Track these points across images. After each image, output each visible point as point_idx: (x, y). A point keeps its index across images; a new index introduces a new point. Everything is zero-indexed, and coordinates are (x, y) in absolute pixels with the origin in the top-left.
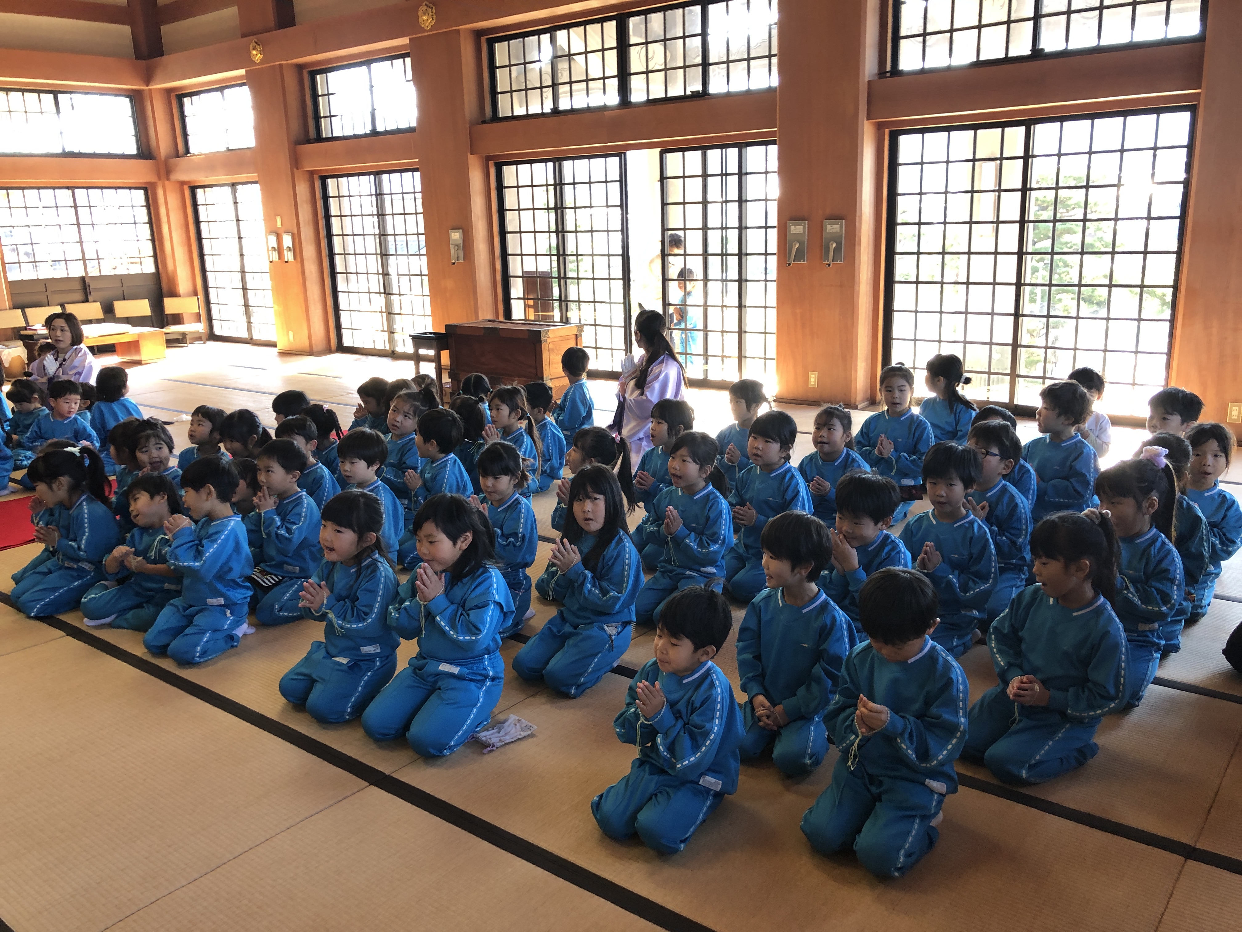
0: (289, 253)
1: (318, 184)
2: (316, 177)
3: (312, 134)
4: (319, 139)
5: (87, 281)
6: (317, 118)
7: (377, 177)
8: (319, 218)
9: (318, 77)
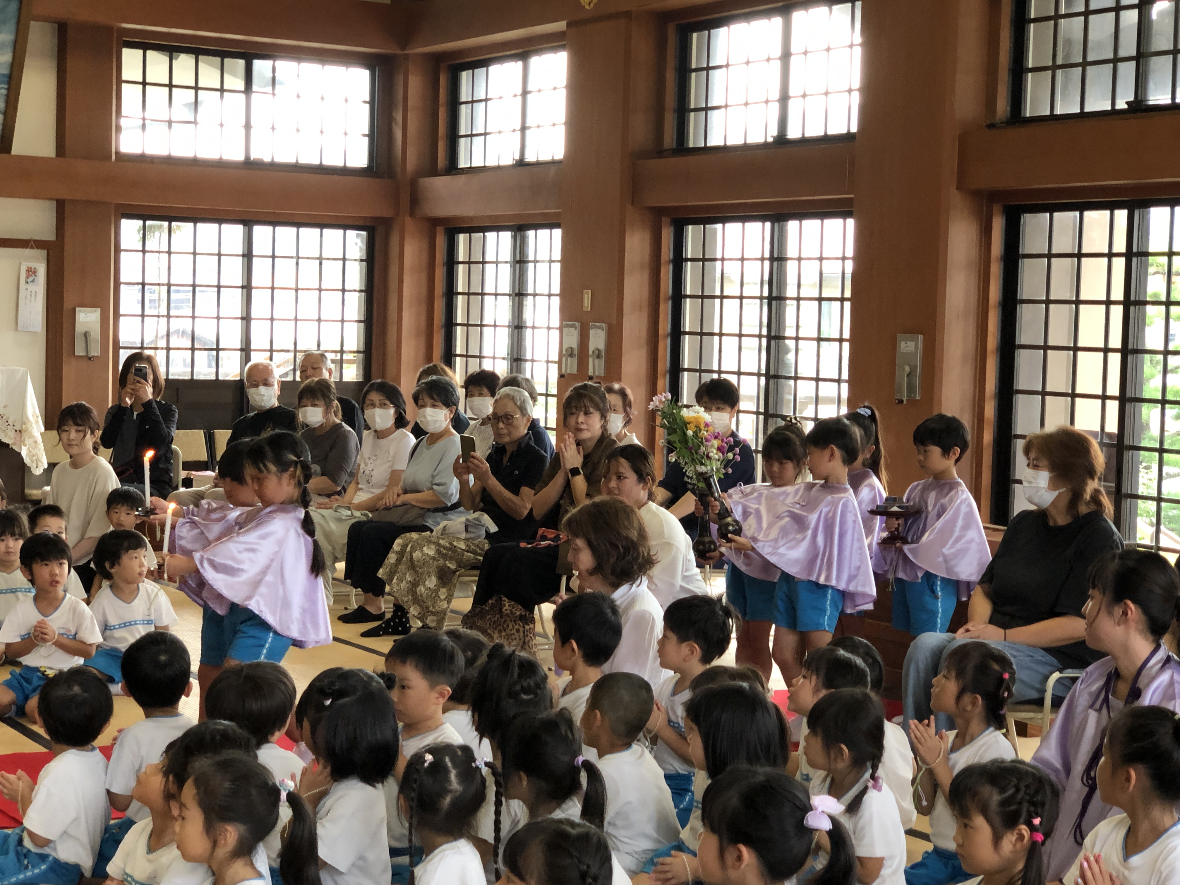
0: (596, 361)
1: (667, 235)
2: (665, 220)
4: (681, 148)
6: (682, 110)
7: (776, 225)
8: (662, 295)
9: (695, 35)
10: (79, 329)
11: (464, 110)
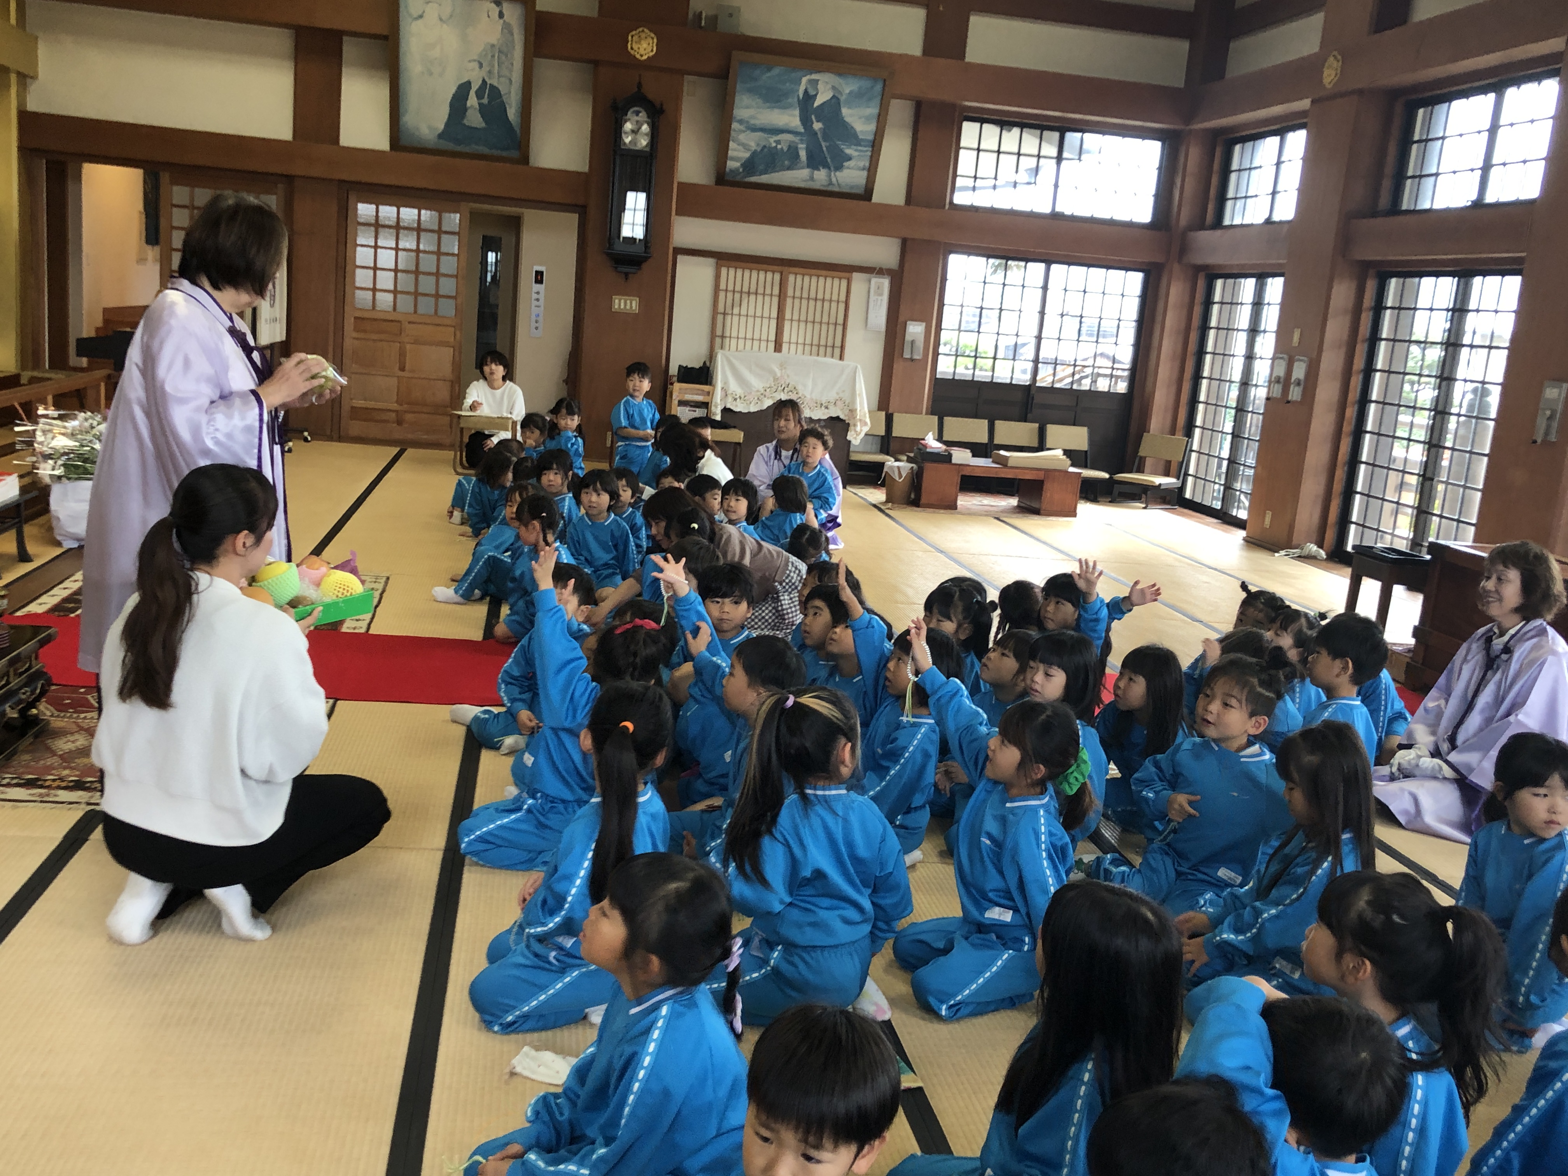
0: (1297, 388)
1: (1371, 286)
2: (1372, 272)
3: (1384, 201)
4: (1395, 209)
5: (1033, 392)
6: (1400, 177)
7: (1462, 280)
8: (1360, 337)
9: (1421, 111)
10: (908, 338)
11: (1233, 177)
